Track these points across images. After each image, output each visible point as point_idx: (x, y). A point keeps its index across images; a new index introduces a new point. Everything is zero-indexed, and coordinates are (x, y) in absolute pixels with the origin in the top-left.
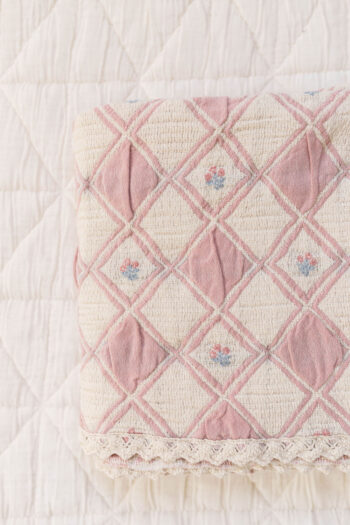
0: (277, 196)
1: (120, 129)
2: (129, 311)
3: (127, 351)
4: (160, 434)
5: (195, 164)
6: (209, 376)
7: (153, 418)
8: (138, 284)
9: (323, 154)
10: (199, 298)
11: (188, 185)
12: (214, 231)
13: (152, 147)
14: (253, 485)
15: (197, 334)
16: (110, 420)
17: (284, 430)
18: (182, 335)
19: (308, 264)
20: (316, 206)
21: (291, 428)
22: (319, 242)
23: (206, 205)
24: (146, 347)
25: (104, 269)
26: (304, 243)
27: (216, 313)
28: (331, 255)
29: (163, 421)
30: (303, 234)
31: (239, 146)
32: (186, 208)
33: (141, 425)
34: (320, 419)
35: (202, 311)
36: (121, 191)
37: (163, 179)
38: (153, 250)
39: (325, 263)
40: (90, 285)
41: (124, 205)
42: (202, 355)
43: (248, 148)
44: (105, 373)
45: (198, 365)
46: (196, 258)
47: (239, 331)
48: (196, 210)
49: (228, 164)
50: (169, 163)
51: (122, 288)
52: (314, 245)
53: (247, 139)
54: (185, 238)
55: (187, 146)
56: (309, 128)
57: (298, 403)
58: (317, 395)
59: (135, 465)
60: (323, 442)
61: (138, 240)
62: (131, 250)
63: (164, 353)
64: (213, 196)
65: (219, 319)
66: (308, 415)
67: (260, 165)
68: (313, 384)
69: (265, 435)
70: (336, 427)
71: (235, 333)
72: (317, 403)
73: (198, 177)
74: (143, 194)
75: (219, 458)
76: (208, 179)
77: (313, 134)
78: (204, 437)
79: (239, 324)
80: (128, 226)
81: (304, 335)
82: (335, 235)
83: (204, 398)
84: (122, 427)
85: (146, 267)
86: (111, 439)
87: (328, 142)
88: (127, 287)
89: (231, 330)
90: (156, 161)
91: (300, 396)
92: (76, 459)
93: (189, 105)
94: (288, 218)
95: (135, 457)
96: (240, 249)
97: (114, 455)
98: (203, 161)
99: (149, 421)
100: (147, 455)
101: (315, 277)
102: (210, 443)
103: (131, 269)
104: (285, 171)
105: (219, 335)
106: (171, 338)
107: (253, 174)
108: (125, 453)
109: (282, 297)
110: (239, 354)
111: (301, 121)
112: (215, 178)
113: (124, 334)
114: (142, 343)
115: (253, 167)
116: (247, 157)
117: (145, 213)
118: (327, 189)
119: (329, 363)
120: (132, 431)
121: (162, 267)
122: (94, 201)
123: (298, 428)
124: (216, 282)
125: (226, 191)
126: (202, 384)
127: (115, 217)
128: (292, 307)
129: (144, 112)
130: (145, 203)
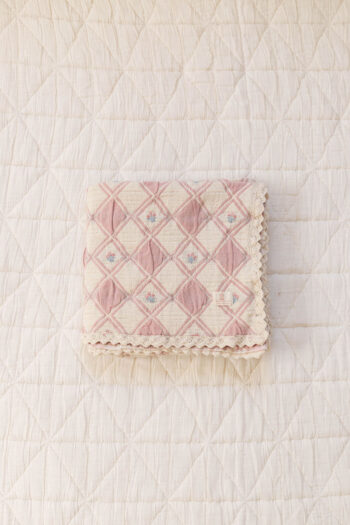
0: (179, 227)
1: (110, 193)
2: (109, 276)
3: (107, 294)
4: (120, 332)
5: (142, 211)
6: (144, 307)
7: (118, 326)
8: (114, 264)
9: (200, 208)
10: (141, 271)
11: (139, 220)
12: (150, 241)
13: (124, 203)
14: (167, 373)
15: (140, 287)
16: (97, 326)
17: (178, 333)
18: (133, 287)
19: (192, 258)
20: (197, 232)
21: (181, 332)
22: (198, 248)
23: (147, 229)
24: (117, 292)
25: (99, 257)
26: (191, 249)
27: (149, 278)
28: (203, 255)
29: (122, 327)
30: (191, 244)
31: (163, 203)
32: (138, 229)
33: (112, 329)
34: (195, 328)
35: (142, 277)
36: (108, 221)
37: (128, 217)
38: (122, 249)
39: (200, 258)
40: (91, 265)
41: (110, 227)
42: (142, 297)
43: (167, 205)
44: (96, 305)
45: (140, 302)
46: (141, 253)
47: (159, 287)
48: (142, 231)
49: (157, 211)
50: (131, 209)
51: (107, 266)
52: (195, 249)
53: (166, 201)
54: (136, 244)
55: (140, 203)
56: (194, 197)
57: (183, 321)
58: (194, 318)
59: (109, 347)
60: (195, 339)
61: (115, 244)
62: (111, 248)
63: (125, 296)
64: (150, 225)
65: (150, 281)
66: (189, 327)
67: (172, 212)
68: (192, 312)
69: (168, 334)
70: (202, 332)
71: (157, 288)
72: (194, 321)
73: (143, 216)
74: (119, 223)
75: (147, 344)
76: (148, 217)
77: (195, 200)
78: (141, 334)
79: (160, 284)
80: (111, 237)
81: (189, 290)
82: (204, 245)
83: (141, 317)
84: (103, 329)
85: (118, 256)
86: (97, 334)
87: (203, 204)
88: (109, 265)
89: (155, 286)
90: (125, 208)
91: (186, 317)
92: (77, 355)
93: (141, 185)
94: (184, 237)
95: (108, 343)
96: (161, 249)
97: (99, 343)
98: (147, 210)
99: (115, 327)
100: (114, 342)
101: (195, 264)
102: (143, 337)
103: (111, 257)
104: (182, 216)
105: (150, 288)
106: (128, 289)
107: (168, 217)
108: (104, 341)
109: (179, 272)
110: (159, 297)
111: (190, 193)
112: (151, 217)
113: (106, 286)
114: (114, 291)
115: (168, 213)
116: (166, 208)
117: (119, 232)
118: (201, 226)
119: (200, 303)
120: (108, 331)
121: (126, 257)
122: (95, 226)
123: (184, 332)
124: (150, 265)
125: (156, 223)
126: (142, 311)
127: (105, 234)
128: (184, 277)
129: (121, 186)
130: (119, 227)
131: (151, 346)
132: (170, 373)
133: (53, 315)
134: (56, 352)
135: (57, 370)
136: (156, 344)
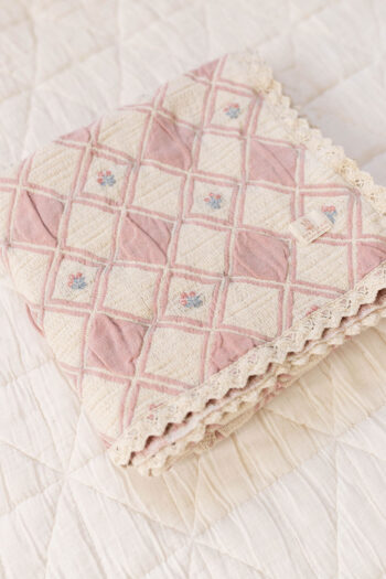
0: (161, 168)
1: (13, 186)
2: (94, 313)
3: (110, 344)
4: (177, 393)
5: (85, 179)
6: (190, 321)
7: (165, 385)
8: (89, 289)
9: (176, 127)
10: (145, 269)
11: (88, 195)
12: (128, 215)
13: (44, 184)
15: (160, 295)
16: (127, 411)
17: (281, 327)
18: (149, 302)
19: (216, 201)
20: (194, 162)
21: (285, 322)
22: (214, 183)
23: (110, 202)
24: (124, 330)
25: (56, 295)
26: (202, 189)
27: (166, 271)
28: (227, 185)
29: (175, 382)
30: (198, 184)
31: (110, 150)
32: (96, 211)
33: (158, 397)
34: (303, 302)
35: (153, 276)
36: (37, 228)
37: (66, 202)
38: (87, 257)
39: (227, 193)
40: (51, 319)
41: (46, 236)
42: (175, 308)
43: (118, 147)
44: (102, 375)
45: (177, 319)
46: (125, 242)
47: (193, 274)
48: (105, 209)
49: (110, 166)
50: (64, 188)
51: (77, 300)
52: (211, 188)
53: (114, 142)
54: (108, 233)
55: (72, 169)
56: (154, 113)
57: (275, 300)
58: (287, 286)
59: (174, 435)
61: (71, 258)
62: (70, 267)
63: (143, 327)
64: (112, 192)
65: (171, 275)
66: (292, 303)
67: (134, 152)
68: (278, 280)
69: (267, 339)
70: (316, 300)
71: (191, 278)
72: (292, 290)
73: (92, 185)
74: (56, 219)
75: (241, 382)
76: (100, 182)
77: (159, 116)
78: (219, 370)
79: (190, 269)
80: (57, 251)
81: (247, 249)
82: (221, 171)
83: (196, 341)
84: (142, 409)
85: (89, 273)
86: (137, 426)
87: (174, 117)
88: (81, 296)
89: (186, 277)
90: (53, 192)
91: (275, 292)
92: (125, 506)
93: (57, 142)
94: (180, 178)
95: (169, 427)
96: (156, 217)
97: (150, 439)
98: (90, 173)
99: (163, 389)
100: (178, 418)
101: (226, 206)
102: (225, 372)
103: (77, 281)
104: (155, 148)
105: (179, 286)
106: (140, 311)
107: (134, 164)
108: (157, 430)
109: (211, 232)
110: (205, 291)
111: (145, 111)
112: (105, 179)
113: (99, 330)
114: (119, 330)
115: (130, 158)
116: (121, 153)
117: (65, 235)
118: (194, 147)
119: (281, 259)
120: (152, 407)
121: (103, 265)
122: (19, 252)
123: (291, 319)
124: (153, 250)
125: (120, 184)
126: (189, 330)
127: (43, 252)
128: (223, 234)
129: (25, 168)
130: (61, 226)
131: (251, 378)
132: (310, 424)
133: (35, 462)
134: (80, 525)
135: (104, 561)
136: (258, 369)
